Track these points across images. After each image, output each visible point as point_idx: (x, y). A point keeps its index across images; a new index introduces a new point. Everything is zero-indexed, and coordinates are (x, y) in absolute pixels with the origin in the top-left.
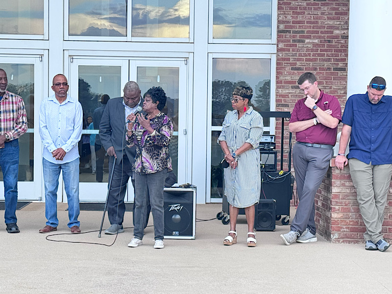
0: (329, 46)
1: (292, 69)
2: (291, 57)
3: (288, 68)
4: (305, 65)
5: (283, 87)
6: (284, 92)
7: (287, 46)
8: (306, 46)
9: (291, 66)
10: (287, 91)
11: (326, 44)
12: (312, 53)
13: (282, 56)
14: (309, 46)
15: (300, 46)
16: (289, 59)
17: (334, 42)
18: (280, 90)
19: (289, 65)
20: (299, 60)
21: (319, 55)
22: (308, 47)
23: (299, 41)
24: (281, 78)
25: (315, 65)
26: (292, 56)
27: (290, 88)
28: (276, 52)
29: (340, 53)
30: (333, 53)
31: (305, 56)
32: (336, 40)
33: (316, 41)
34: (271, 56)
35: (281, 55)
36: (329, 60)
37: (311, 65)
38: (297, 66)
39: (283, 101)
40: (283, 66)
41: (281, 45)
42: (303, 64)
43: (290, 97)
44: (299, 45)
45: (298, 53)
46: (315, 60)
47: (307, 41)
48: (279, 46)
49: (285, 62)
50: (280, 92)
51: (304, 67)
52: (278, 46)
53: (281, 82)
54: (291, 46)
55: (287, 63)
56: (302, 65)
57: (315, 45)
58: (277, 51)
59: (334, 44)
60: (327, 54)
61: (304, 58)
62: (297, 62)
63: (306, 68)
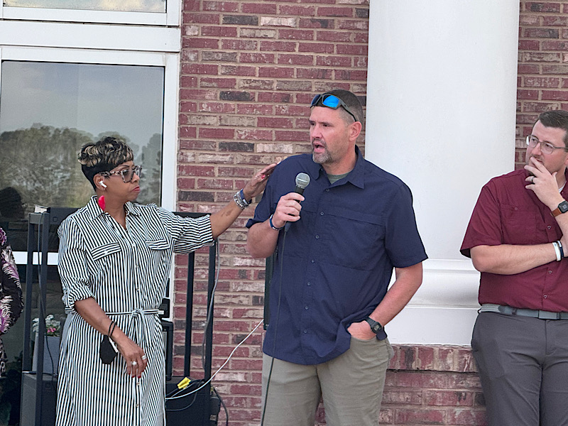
0: (322, 37)
1: (224, 96)
2: (219, 64)
3: (212, 95)
4: (257, 88)
5: (198, 146)
6: (201, 158)
7: (209, 31)
8: (262, 33)
9: (219, 87)
10: (209, 158)
11: (316, 30)
12: (277, 54)
13: (197, 59)
14: (271, 34)
15: (245, 33)
16: (214, 70)
17: (337, 26)
18: (190, 153)
19: (215, 84)
20: (241, 72)
21: (297, 60)
22: (266, 37)
23: (243, 21)
24: (193, 120)
25: (286, 86)
26: (222, 60)
27: (217, 149)
28: (178, 48)
29: (353, 57)
30: (335, 55)
31: (259, 62)
32: (342, 19)
33: (289, 22)
34: (165, 60)
35: (192, 57)
36: (324, 75)
37: (275, 85)
38: (237, 89)
39: (196, 186)
40: (199, 89)
41: (193, 31)
42: (253, 84)
43: (217, 174)
44: (243, 31)
45: (239, 53)
46: (287, 73)
47: (265, 20)
48: (189, 33)
49: (205, 77)
50: (190, 159)
51: (257, 92)
52: (184, 33)
53: (192, 132)
54: (220, 32)
55: (210, 81)
56: (251, 88)
57: (285, 32)
58: (184, 45)
59: (336, 30)
60: (319, 59)
61: (257, 67)
62: (238, 78)
63: (260, 96)
